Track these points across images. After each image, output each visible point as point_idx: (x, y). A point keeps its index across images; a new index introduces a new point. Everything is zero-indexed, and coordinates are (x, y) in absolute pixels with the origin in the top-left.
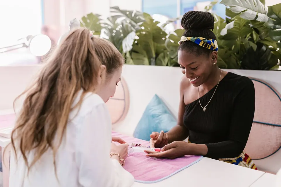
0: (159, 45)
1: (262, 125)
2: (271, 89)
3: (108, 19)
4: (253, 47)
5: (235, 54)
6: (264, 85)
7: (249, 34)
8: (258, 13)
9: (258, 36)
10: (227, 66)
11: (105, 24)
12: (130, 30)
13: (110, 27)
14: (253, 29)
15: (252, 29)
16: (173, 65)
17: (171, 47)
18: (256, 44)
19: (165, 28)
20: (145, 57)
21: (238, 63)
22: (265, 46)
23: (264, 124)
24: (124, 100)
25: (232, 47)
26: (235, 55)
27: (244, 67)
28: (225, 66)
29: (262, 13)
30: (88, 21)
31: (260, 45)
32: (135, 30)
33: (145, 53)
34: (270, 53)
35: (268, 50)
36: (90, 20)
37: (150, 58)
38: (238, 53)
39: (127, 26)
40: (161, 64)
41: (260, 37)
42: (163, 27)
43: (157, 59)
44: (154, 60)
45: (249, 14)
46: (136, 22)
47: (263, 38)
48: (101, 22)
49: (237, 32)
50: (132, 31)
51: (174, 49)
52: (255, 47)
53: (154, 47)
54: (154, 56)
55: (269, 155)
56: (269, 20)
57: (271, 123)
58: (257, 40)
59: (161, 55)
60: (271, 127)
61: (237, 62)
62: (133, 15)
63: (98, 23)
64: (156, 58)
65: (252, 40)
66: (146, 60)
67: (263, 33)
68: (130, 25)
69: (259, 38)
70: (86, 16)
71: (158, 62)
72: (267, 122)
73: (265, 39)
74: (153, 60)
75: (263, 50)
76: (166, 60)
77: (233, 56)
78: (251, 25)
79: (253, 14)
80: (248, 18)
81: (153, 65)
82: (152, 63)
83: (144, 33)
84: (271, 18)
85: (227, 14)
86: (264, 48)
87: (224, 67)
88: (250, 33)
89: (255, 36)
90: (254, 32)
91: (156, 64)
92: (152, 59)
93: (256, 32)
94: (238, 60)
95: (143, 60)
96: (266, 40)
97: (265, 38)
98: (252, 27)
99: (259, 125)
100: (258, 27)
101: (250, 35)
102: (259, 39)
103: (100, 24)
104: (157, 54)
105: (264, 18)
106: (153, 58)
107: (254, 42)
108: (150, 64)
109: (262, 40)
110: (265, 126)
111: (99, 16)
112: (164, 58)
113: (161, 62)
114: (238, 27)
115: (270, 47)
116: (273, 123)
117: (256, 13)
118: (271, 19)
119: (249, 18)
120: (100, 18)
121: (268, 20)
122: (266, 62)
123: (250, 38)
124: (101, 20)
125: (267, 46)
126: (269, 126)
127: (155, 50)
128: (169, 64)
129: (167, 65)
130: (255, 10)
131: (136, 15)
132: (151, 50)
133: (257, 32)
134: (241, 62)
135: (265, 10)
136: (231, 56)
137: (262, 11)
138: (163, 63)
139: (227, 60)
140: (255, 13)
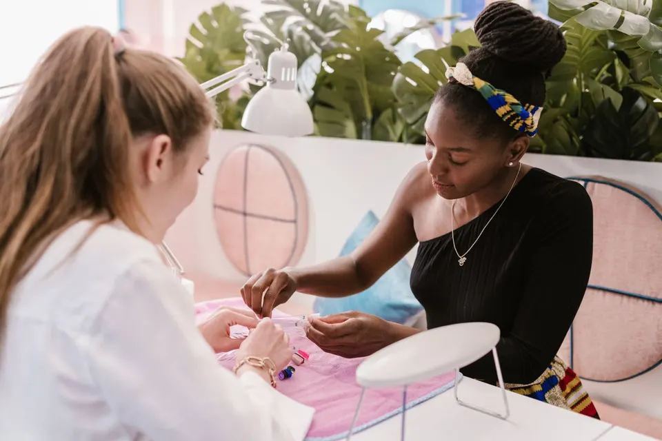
0: (381, 89)
1: (625, 299)
2: (652, 208)
3: (263, 20)
4: (613, 100)
5: (568, 116)
6: (635, 198)
7: (606, 66)
8: (626, 12)
9: (628, 71)
10: (544, 147)
11: (255, 32)
12: (307, 48)
13: (266, 41)
14: (615, 53)
15: (614, 55)
16: (414, 139)
17: (406, 96)
18: (621, 93)
19: (397, 47)
20: (347, 117)
21: (574, 139)
22: (643, 98)
23: (630, 295)
24: (295, 222)
25: (560, 97)
26: (566, 119)
27: (587, 150)
28: (541, 147)
29: (636, 14)
30: (215, 24)
31: (630, 95)
32: (319, 50)
33: (347, 108)
34: (654, 117)
35: (651, 107)
36: (218, 21)
37: (359, 120)
38: (575, 115)
39: (301, 38)
40: (385, 138)
41: (632, 76)
42: (394, 44)
43: (376, 125)
44: (369, 127)
45: (599, 13)
46: (325, 30)
47: (640, 76)
48: (246, 26)
49: (574, 59)
50: (312, 52)
51: (415, 101)
52: (617, 100)
53: (370, 93)
54: (369, 115)
55: (637, 373)
56: (653, 30)
57: (646, 294)
58: (626, 83)
59: (387, 114)
60: (646, 303)
61: (571, 136)
62: (319, 12)
63: (238, 30)
64: (373, 122)
65: (611, 81)
66: (350, 127)
67: (641, 63)
68: (307, 37)
69: (629, 76)
70: (210, 12)
71: (379, 132)
72: (637, 292)
73: (644, 80)
74: (367, 126)
75: (637, 108)
76: (399, 127)
77: (562, 122)
78: (611, 44)
79: (610, 15)
80: (596, 24)
81: (367, 139)
82: (364, 135)
83: (347, 57)
84: (658, 25)
85: (550, 14)
86: (641, 103)
87: (538, 149)
88: (607, 63)
89: (619, 72)
90: (617, 61)
91: (374, 137)
92: (364, 124)
93: (622, 62)
94: (574, 133)
95: (343, 126)
96: (647, 84)
97: (644, 77)
98: (613, 49)
99: (618, 298)
100: (626, 49)
101: (608, 70)
102: (631, 80)
103: (244, 31)
104: (377, 112)
105: (640, 25)
106: (366, 121)
107: (615, 88)
108: (359, 137)
109: (636, 82)
110: (632, 300)
111: (245, 11)
112: (394, 120)
113: (387, 132)
114: (577, 48)
115: (657, 100)
116: (653, 296)
117: (620, 11)
118: (658, 28)
119: (601, 25)
120: (245, 16)
121: (650, 31)
122: (643, 140)
123: (607, 78)
124: (247, 21)
125: (649, 99)
126: (640, 302)
127: (371, 101)
128: (404, 138)
129: (400, 140)
130: (618, 4)
131: (326, 12)
132: (362, 100)
133: (626, 61)
134: (581, 138)
135: (644, 4)
136: (556, 120)
137: (637, 8)
138: (392, 135)
139: (546, 132)
140: (618, 13)
